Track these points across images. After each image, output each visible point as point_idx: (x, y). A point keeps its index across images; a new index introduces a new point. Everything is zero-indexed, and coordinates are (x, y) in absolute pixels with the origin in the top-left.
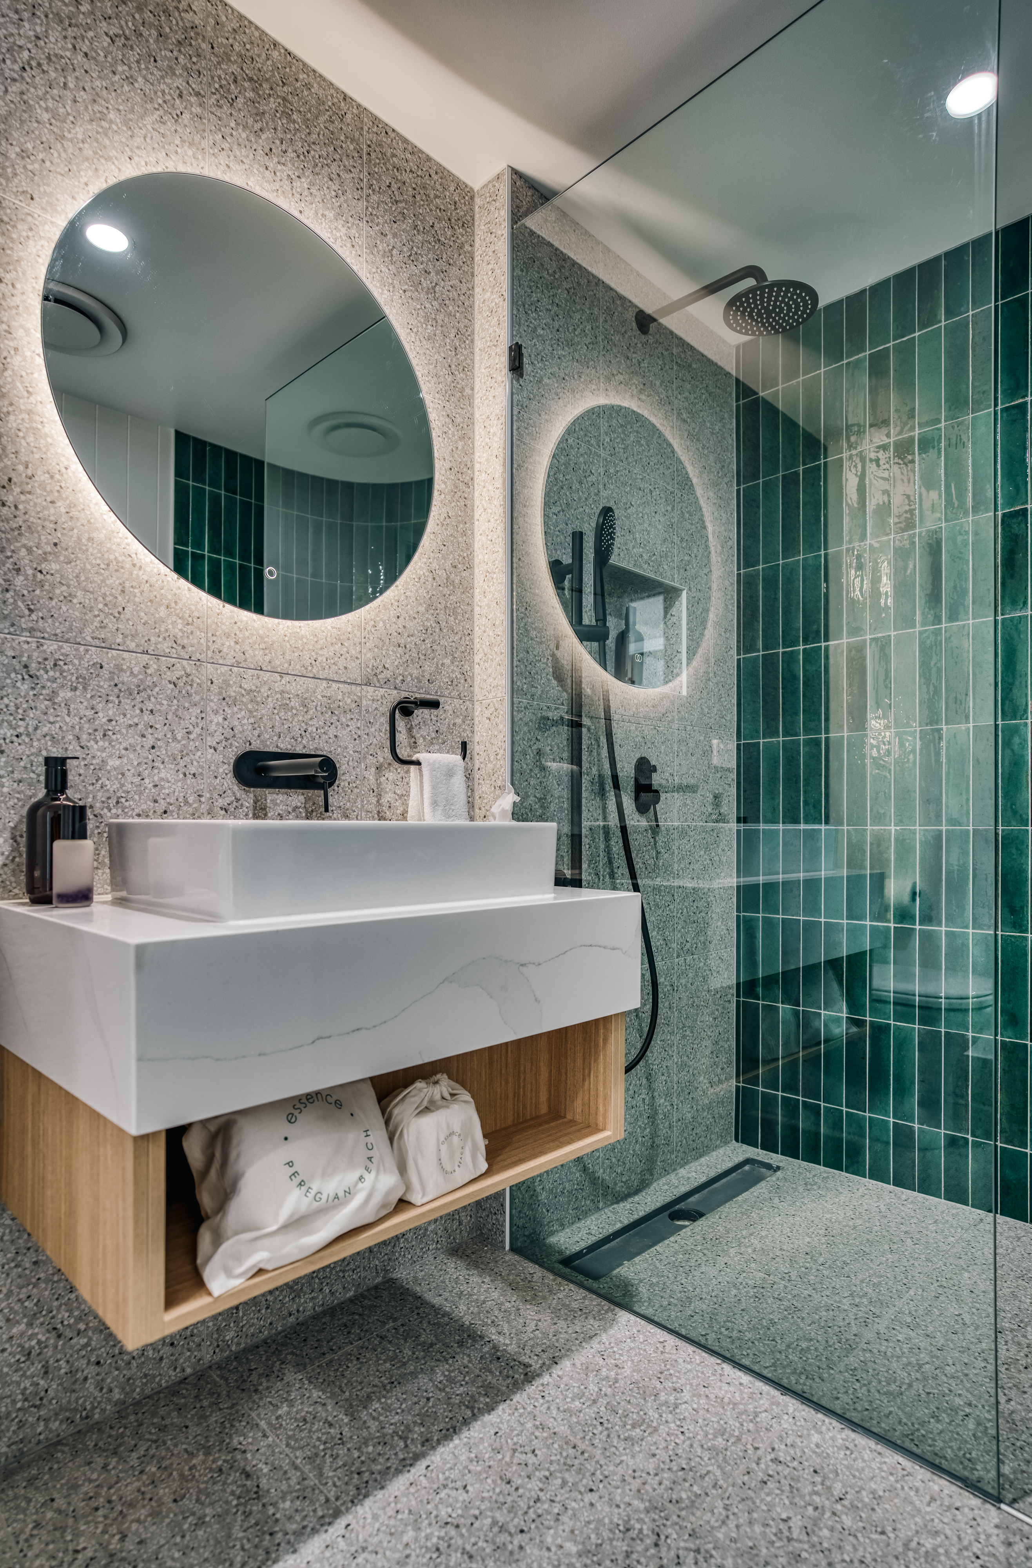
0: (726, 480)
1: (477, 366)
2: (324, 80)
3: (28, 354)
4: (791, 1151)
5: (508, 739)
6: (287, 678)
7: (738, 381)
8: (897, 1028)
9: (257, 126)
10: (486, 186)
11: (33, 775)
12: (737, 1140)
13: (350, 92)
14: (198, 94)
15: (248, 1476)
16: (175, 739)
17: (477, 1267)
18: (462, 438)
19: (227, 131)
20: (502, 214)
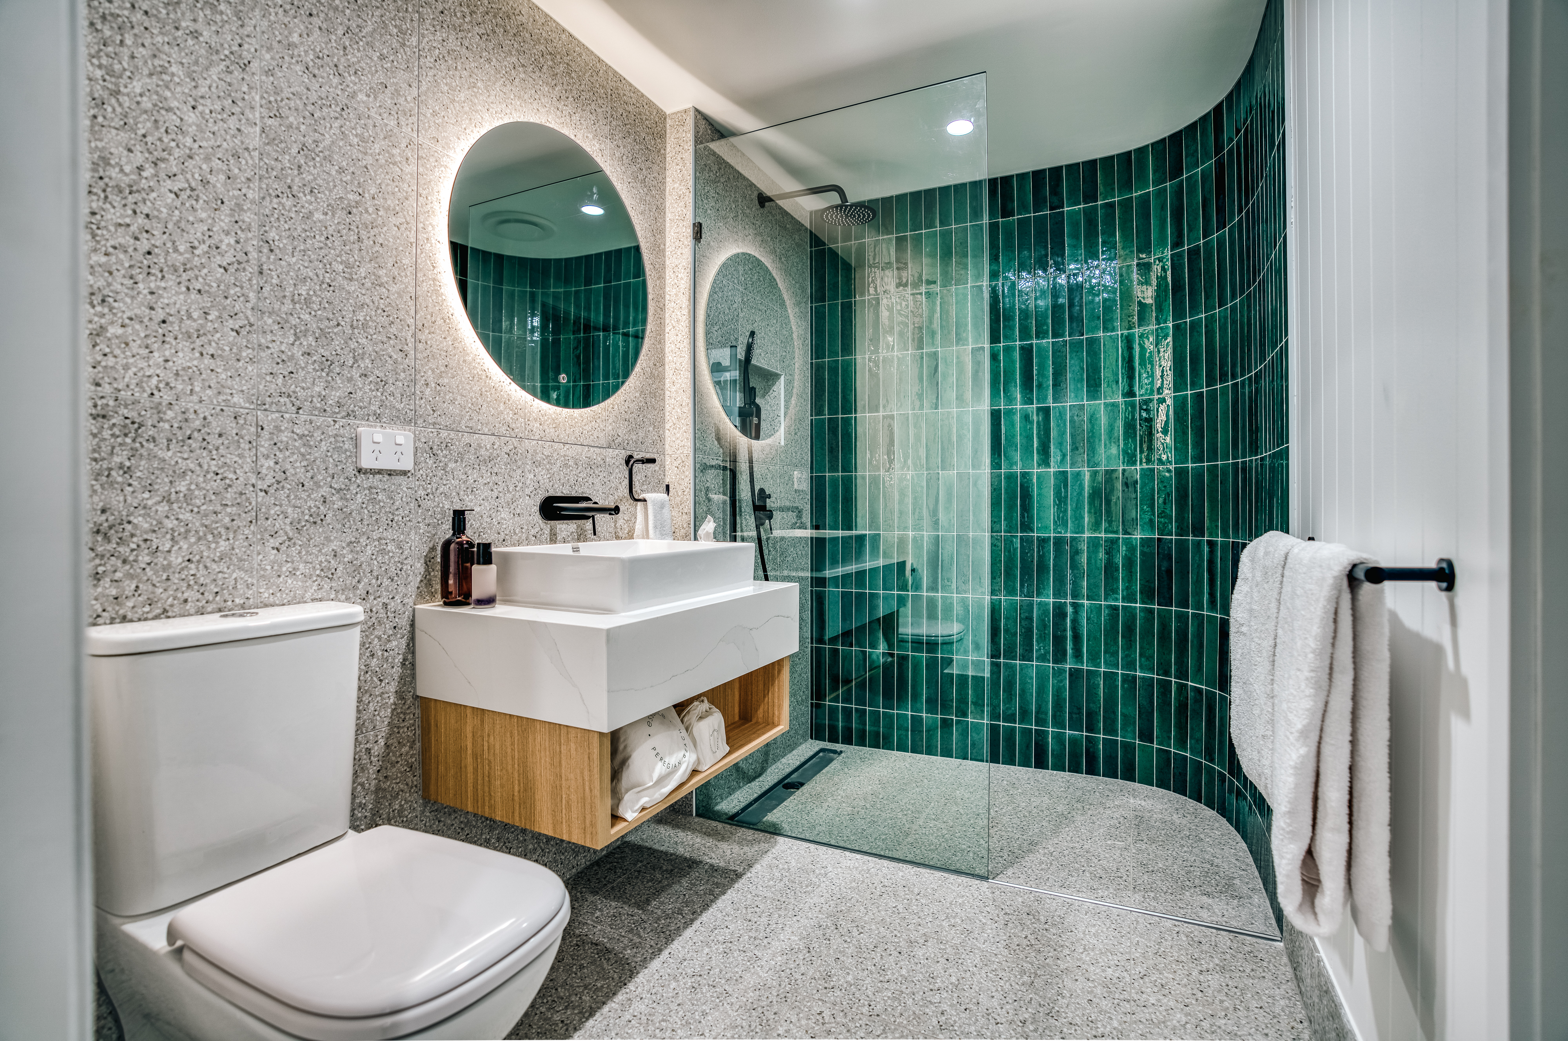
0: (805, 300)
1: (667, 230)
2: (589, 50)
3: (433, 241)
4: (848, 741)
5: (692, 481)
6: (567, 446)
7: (811, 232)
8: (913, 656)
9: (554, 83)
10: (676, 113)
11: (435, 521)
12: (812, 738)
13: (602, 57)
14: (523, 66)
15: (596, 945)
16: (508, 491)
17: (679, 828)
18: (659, 278)
19: (538, 87)
20: (688, 136)
